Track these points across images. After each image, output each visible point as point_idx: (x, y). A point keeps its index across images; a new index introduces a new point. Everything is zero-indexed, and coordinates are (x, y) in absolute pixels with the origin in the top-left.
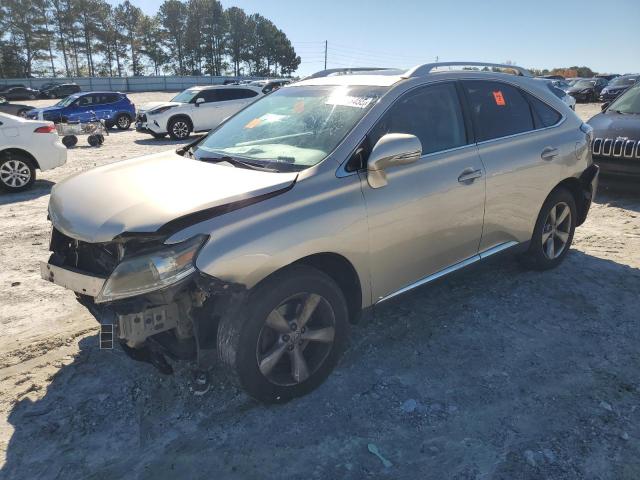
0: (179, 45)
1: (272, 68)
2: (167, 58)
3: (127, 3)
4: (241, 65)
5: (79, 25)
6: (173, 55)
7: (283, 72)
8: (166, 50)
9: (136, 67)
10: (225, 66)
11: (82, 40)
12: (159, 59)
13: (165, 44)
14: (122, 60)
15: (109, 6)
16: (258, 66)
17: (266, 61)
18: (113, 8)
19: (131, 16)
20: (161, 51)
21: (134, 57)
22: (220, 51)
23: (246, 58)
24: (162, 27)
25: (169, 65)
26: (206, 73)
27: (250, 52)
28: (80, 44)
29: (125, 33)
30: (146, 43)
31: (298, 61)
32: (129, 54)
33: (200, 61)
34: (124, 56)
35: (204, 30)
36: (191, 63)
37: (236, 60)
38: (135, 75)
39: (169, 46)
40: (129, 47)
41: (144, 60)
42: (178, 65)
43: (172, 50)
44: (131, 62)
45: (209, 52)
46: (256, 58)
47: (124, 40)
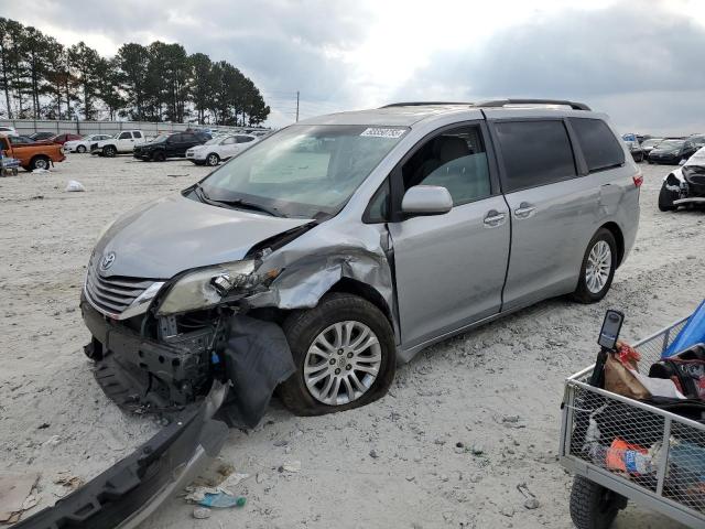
0: (137, 89)
1: (240, 117)
2: (123, 103)
3: (82, 44)
4: (206, 112)
5: (25, 64)
6: (130, 100)
7: (252, 121)
8: (123, 94)
9: (89, 112)
10: (188, 114)
11: (28, 80)
12: (114, 103)
13: (122, 88)
14: (72, 103)
15: (61, 47)
16: (224, 114)
17: (233, 110)
18: (65, 49)
19: (86, 57)
20: (117, 95)
21: (87, 100)
22: (183, 98)
23: (212, 106)
24: (120, 71)
25: (126, 110)
26: (167, 120)
27: (216, 100)
28: (25, 85)
29: (79, 75)
30: (100, 86)
31: (267, 111)
32: (82, 97)
33: (161, 107)
34: (74, 98)
35: (167, 76)
36: (151, 109)
37: (200, 108)
38: (87, 119)
39: (127, 90)
40: (81, 89)
41: (98, 104)
42: (135, 111)
43: (130, 94)
44: (83, 105)
45: (170, 98)
46: (223, 106)
47: (76, 83)
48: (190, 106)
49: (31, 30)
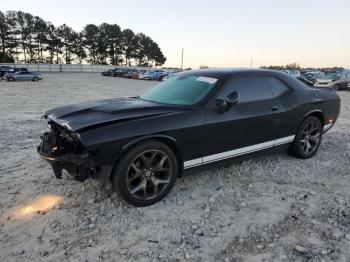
1: (150, 62)
2: (87, 55)
3: (64, 25)
7: (157, 65)
8: (87, 51)
9: (68, 60)
10: (121, 61)
12: (82, 55)
13: (86, 48)
15: (54, 26)
16: (141, 61)
17: (146, 58)
18: (56, 28)
20: (84, 51)
23: (135, 56)
24: (84, 39)
25: (88, 59)
29: (63, 41)
30: (75, 47)
31: (165, 59)
33: (107, 57)
34: (61, 53)
35: (109, 41)
36: (102, 59)
37: (128, 57)
38: (67, 63)
39: (89, 48)
40: (64, 48)
42: (94, 59)
44: (65, 56)
45: (112, 53)
46: (140, 57)
47: (61, 45)
48: (123, 57)
49: (37, 18)
